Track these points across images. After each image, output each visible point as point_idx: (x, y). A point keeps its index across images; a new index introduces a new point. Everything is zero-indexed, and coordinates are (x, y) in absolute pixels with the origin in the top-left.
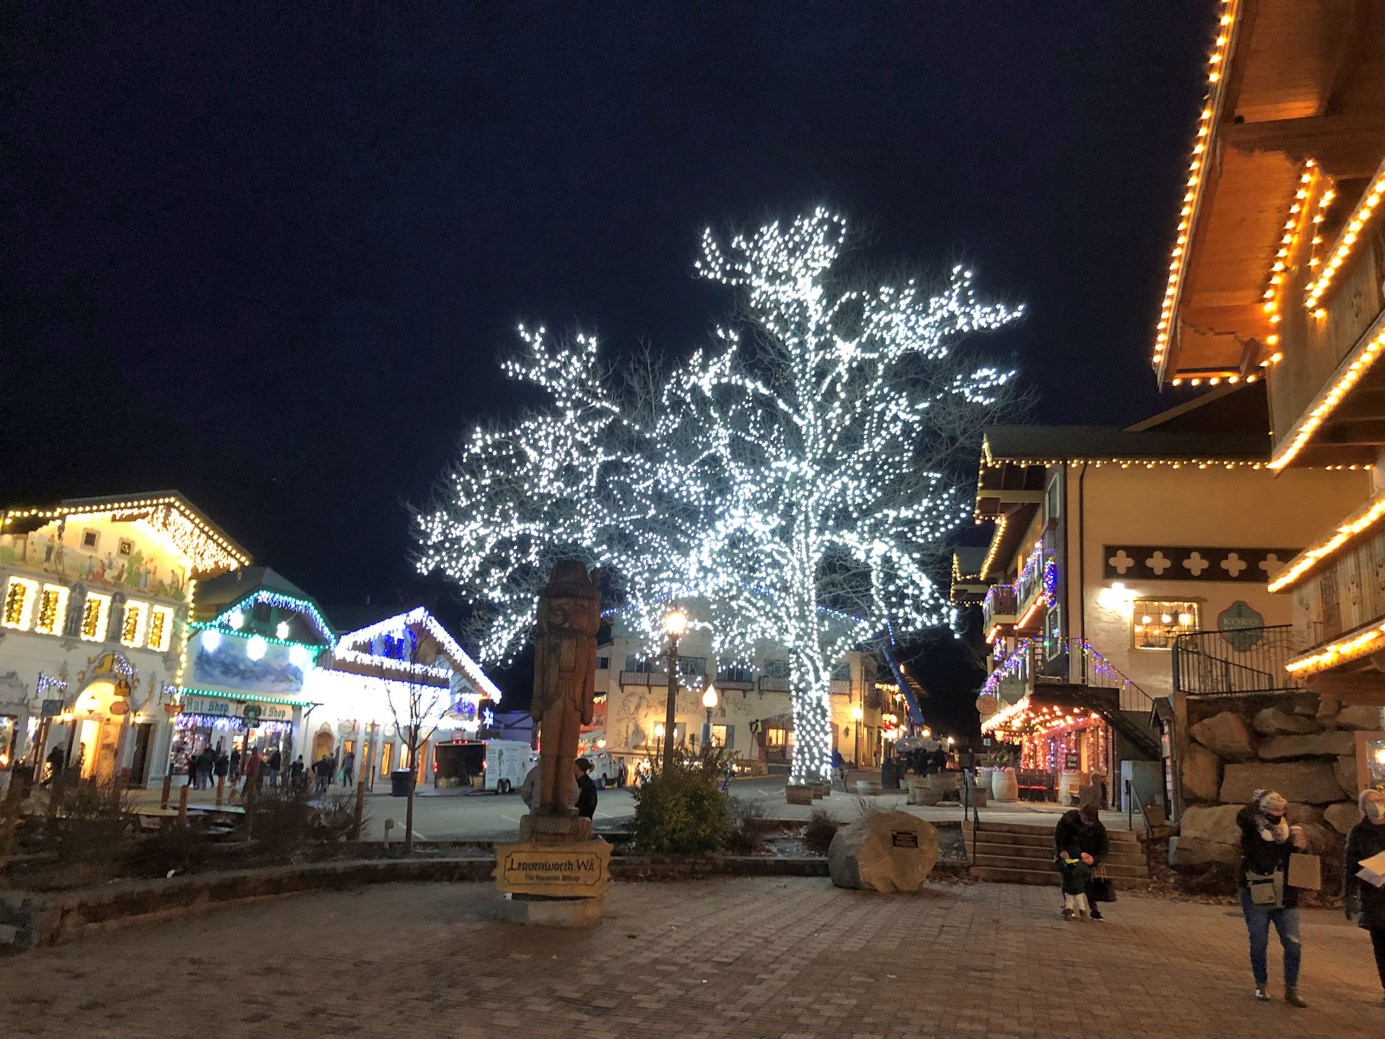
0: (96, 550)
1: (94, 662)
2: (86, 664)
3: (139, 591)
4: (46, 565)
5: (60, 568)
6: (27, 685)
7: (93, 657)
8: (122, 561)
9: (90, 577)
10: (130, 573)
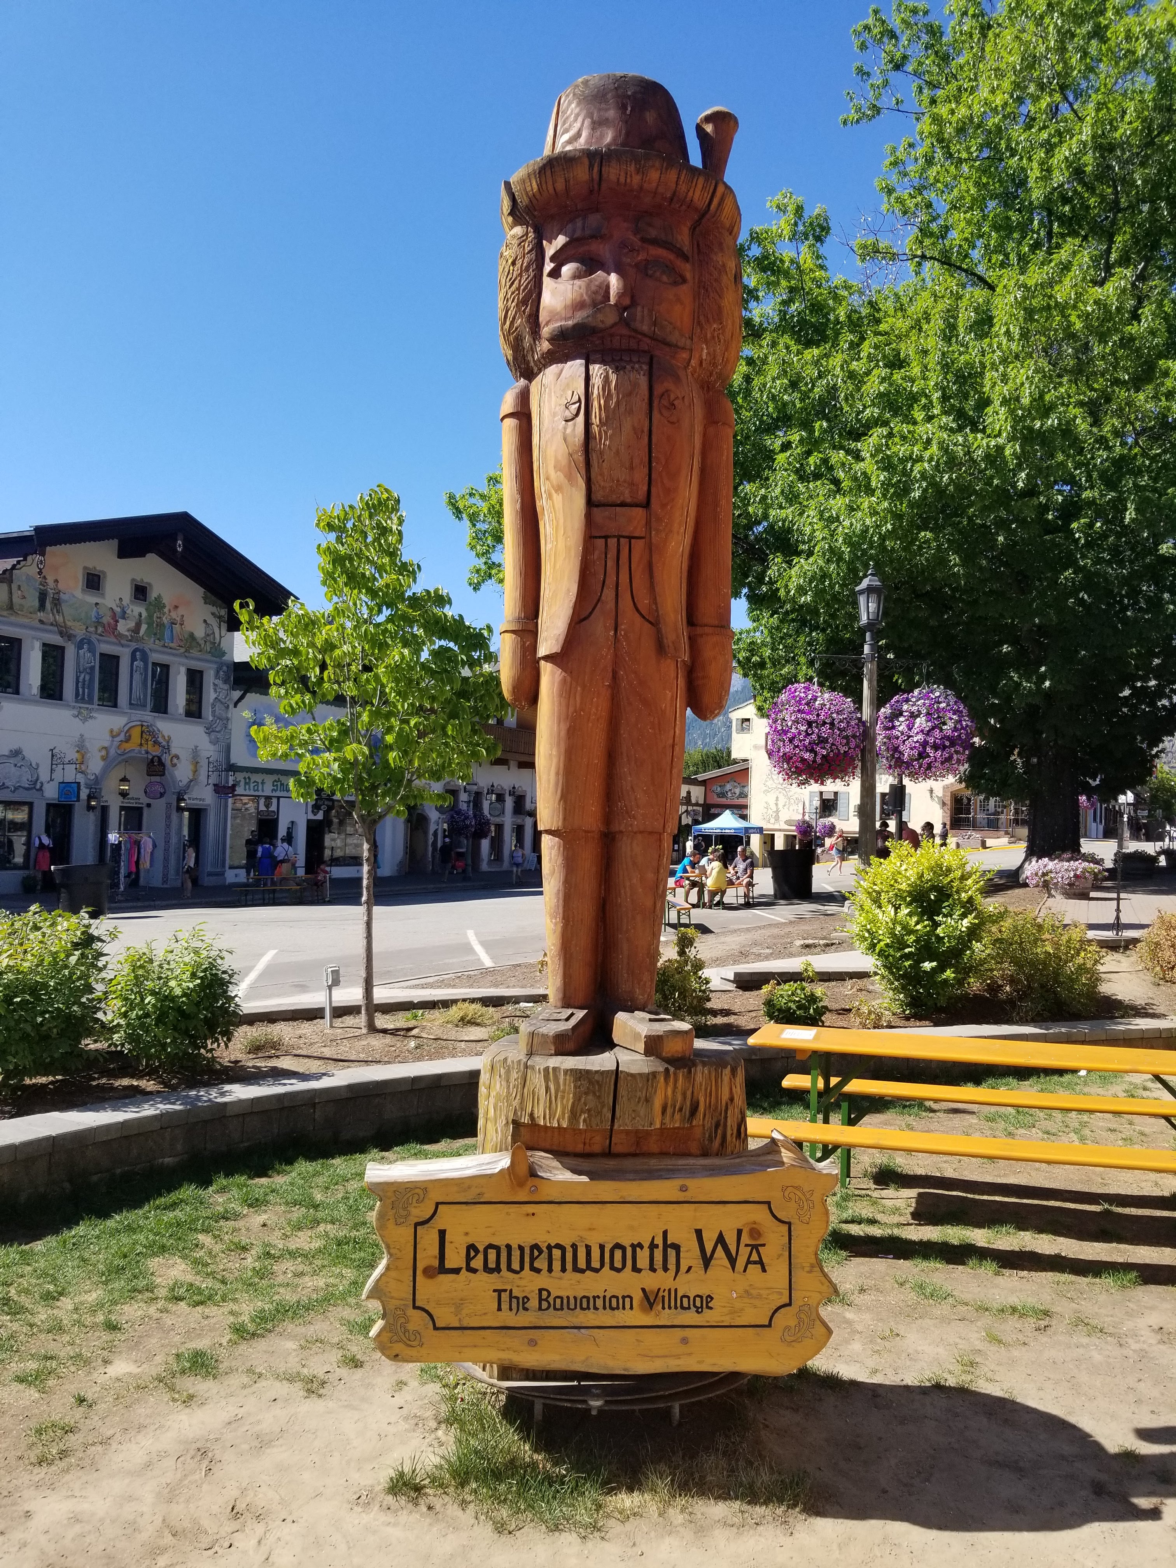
0: (103, 595)
1: (118, 735)
2: (108, 738)
3: (164, 646)
4: (41, 615)
5: (59, 619)
6: (37, 765)
7: (116, 730)
8: (138, 610)
9: (100, 630)
10: (150, 625)
